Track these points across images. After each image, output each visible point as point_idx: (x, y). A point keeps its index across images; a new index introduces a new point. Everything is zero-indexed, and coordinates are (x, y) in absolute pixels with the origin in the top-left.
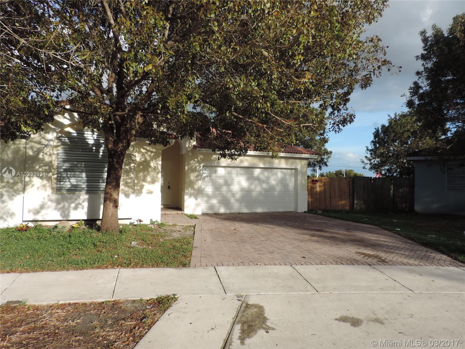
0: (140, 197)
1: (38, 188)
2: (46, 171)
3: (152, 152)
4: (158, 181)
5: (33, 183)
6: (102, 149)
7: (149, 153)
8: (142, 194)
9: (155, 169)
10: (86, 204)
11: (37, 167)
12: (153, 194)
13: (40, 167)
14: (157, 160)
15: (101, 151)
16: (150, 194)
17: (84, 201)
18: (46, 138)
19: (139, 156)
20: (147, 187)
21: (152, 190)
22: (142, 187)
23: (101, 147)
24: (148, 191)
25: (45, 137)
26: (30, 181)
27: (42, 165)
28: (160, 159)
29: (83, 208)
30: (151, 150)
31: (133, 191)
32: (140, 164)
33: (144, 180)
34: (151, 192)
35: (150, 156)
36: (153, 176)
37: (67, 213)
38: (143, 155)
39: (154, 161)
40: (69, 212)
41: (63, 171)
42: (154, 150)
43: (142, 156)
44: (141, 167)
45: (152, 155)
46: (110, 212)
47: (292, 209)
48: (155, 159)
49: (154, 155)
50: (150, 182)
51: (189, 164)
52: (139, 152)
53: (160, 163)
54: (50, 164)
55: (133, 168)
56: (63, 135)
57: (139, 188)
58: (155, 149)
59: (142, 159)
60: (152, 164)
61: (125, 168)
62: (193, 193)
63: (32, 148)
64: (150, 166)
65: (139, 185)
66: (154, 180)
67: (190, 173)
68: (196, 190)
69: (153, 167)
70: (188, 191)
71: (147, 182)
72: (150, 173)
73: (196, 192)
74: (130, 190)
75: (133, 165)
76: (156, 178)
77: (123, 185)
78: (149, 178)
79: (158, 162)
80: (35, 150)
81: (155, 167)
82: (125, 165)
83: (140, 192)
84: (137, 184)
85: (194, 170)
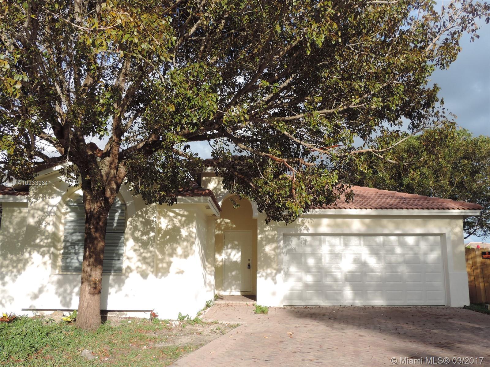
0: (167, 277)
1: (38, 266)
2: (48, 246)
3: (182, 216)
6: (117, 214)
7: (179, 217)
8: (169, 274)
9: (188, 239)
11: (38, 241)
12: (184, 274)
13: (41, 240)
14: (190, 226)
15: (116, 218)
16: (180, 274)
18: (49, 204)
19: (166, 221)
20: (177, 262)
21: (183, 268)
22: (169, 264)
23: (117, 211)
24: (178, 271)
25: (48, 202)
26: (30, 258)
27: (43, 237)
28: (195, 224)
30: (181, 213)
31: (152, 270)
32: (167, 232)
33: (172, 254)
34: (181, 272)
35: (180, 221)
36: (186, 247)
37: (68, 299)
38: (171, 220)
39: (185, 228)
40: (71, 299)
41: (70, 245)
42: (186, 213)
43: (169, 221)
44: (168, 237)
45: (184, 219)
46: (85, 301)
47: (441, 302)
48: (188, 224)
49: (185, 220)
50: (181, 256)
51: (263, 232)
52: (165, 216)
53: (194, 230)
54: (54, 236)
55: (152, 238)
56: (72, 200)
57: (165, 265)
58: (187, 211)
59: (170, 227)
60: (184, 232)
61: (141, 239)
62: (271, 273)
63: (33, 216)
64: (180, 236)
65: (164, 261)
66: (186, 253)
67: (266, 245)
68: (275, 269)
69: (184, 236)
70: (261, 270)
71: (177, 256)
72: (181, 243)
73: (274, 272)
74: (149, 268)
75: (152, 234)
76: (189, 251)
77: (139, 260)
78: (179, 251)
79: (191, 229)
80: (36, 219)
81: (186, 236)
82: (142, 235)
83: (166, 271)
84: (162, 261)
85: (270, 241)
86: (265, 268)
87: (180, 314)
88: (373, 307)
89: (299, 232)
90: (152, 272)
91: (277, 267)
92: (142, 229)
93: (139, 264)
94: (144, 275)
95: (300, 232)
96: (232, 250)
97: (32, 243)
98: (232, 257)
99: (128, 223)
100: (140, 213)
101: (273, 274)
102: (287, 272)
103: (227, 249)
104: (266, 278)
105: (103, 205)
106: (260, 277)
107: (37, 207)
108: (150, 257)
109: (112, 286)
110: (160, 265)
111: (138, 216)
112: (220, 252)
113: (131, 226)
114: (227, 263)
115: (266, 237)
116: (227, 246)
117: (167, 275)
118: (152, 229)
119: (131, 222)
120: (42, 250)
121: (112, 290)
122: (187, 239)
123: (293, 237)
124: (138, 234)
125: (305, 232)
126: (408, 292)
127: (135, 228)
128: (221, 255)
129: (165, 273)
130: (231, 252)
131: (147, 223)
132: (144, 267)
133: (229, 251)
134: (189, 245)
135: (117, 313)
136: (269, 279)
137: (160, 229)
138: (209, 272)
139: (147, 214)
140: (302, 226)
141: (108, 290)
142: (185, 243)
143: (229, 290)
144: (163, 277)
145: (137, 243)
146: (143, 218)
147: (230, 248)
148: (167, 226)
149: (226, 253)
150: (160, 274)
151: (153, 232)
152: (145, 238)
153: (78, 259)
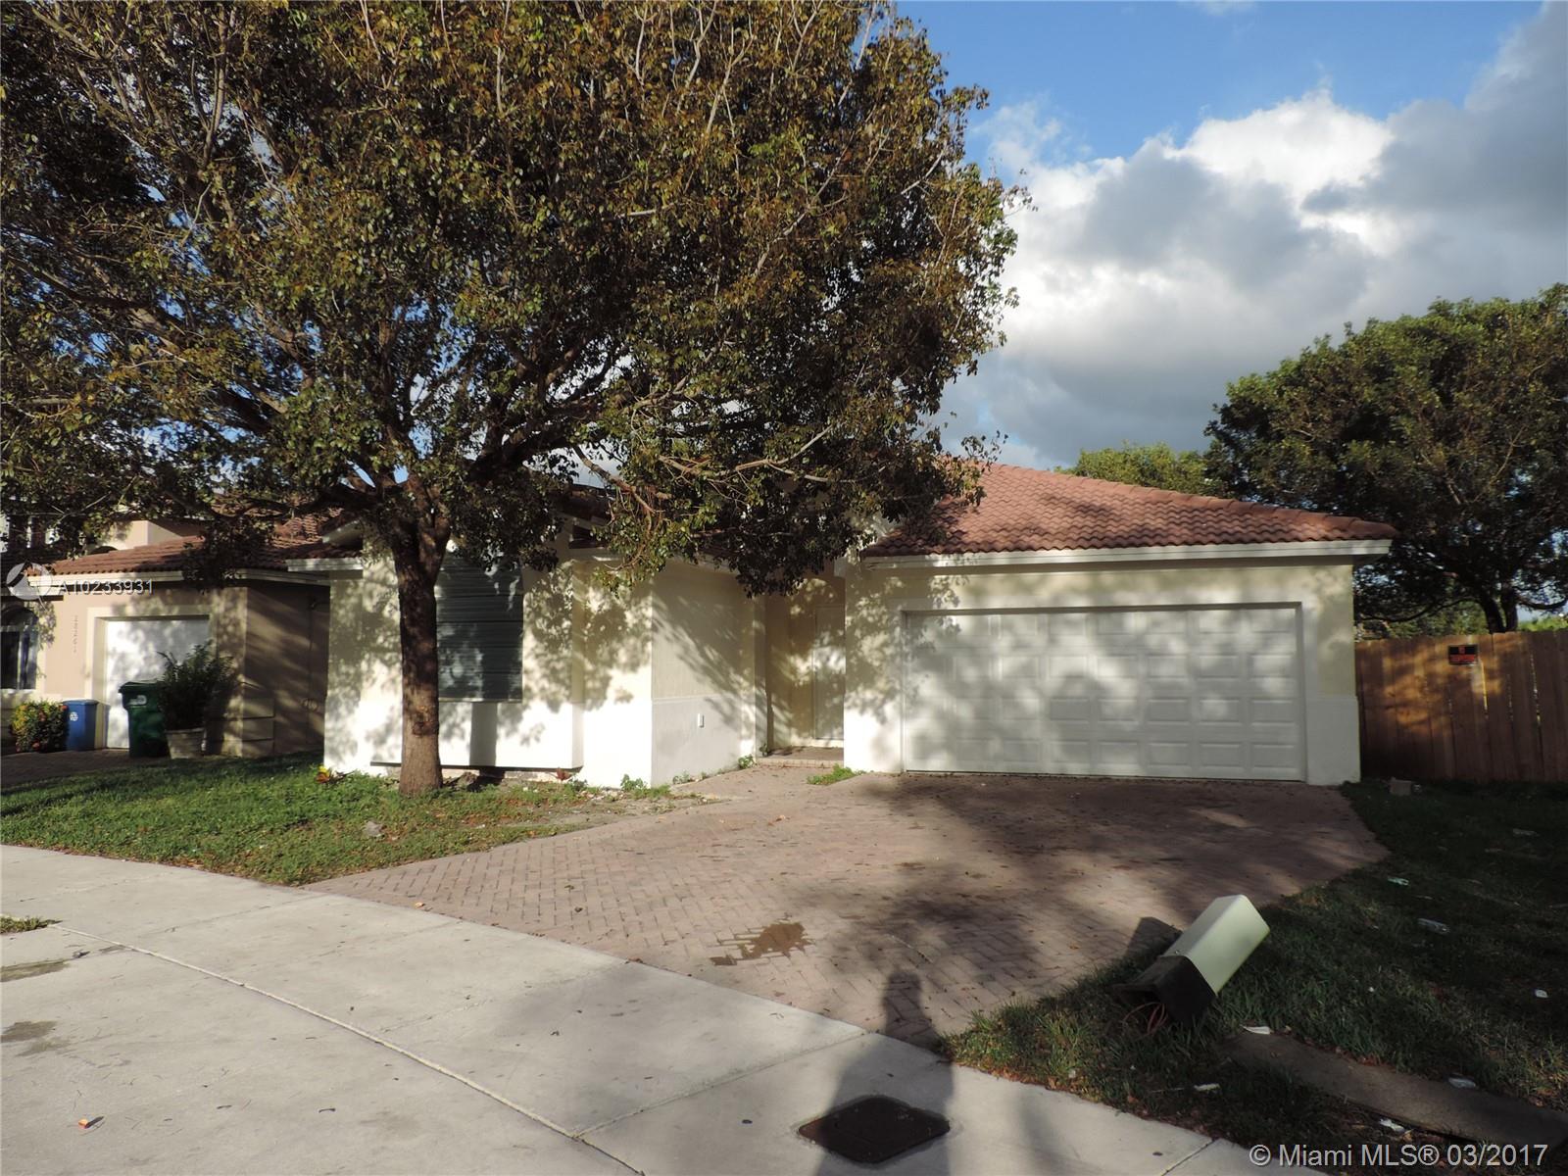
0: (601, 709)
1: (383, 686)
3: (627, 584)
4: (646, 663)
5: (374, 676)
6: (512, 586)
8: (605, 704)
10: (467, 726)
11: (380, 640)
12: (632, 701)
14: (642, 604)
16: (626, 703)
17: (463, 720)
19: (599, 596)
20: (619, 679)
21: (630, 690)
22: (606, 681)
24: (621, 695)
26: (370, 671)
28: (650, 599)
29: (463, 737)
31: (567, 693)
32: (601, 618)
33: (611, 662)
34: (626, 698)
36: (635, 649)
38: (607, 594)
39: (633, 609)
43: (604, 597)
44: (602, 628)
45: (629, 591)
48: (637, 602)
49: (633, 592)
50: (625, 665)
52: (596, 586)
53: (649, 612)
55: (566, 632)
57: (598, 684)
59: (605, 607)
60: (630, 618)
61: (548, 634)
62: (873, 701)
63: (371, 596)
64: (625, 625)
65: (597, 676)
66: (635, 660)
67: (863, 636)
68: (881, 692)
69: (630, 625)
70: (853, 694)
71: (618, 666)
72: (625, 641)
73: (881, 696)
74: (563, 690)
75: (566, 624)
76: (640, 656)
77: (544, 676)
78: (623, 656)
79: (644, 610)
80: (376, 600)
81: (635, 625)
82: (549, 627)
83: (600, 696)
84: (593, 675)
85: (872, 629)
86: (860, 689)
87: (627, 777)
88: (1106, 779)
89: (935, 607)
90: (568, 698)
91: (887, 687)
92: (548, 614)
93: (545, 683)
94: (554, 705)
95: (939, 606)
96: (832, 650)
97: (372, 645)
98: (832, 663)
99: (525, 603)
100: (544, 583)
101: (878, 702)
102: (914, 696)
103: (822, 645)
104: (862, 712)
105: (417, 578)
106: (849, 708)
107: (375, 577)
108: (563, 669)
109: (502, 724)
110: (590, 684)
111: (541, 588)
112: (804, 653)
113: (528, 609)
114: (821, 677)
115: (864, 620)
116: (822, 640)
117: (601, 705)
118: (566, 614)
119: (530, 602)
120: (387, 656)
121: (501, 731)
122: (637, 632)
123: (928, 619)
124: (541, 624)
125: (951, 607)
126: (1205, 745)
127: (538, 612)
128: (805, 660)
129: (598, 698)
130: (831, 654)
131: (557, 601)
132: (554, 687)
133: (827, 650)
134: (639, 644)
135: (520, 773)
136: (869, 712)
137: (588, 612)
138: (744, 698)
139: (556, 585)
140: (943, 591)
141: (495, 730)
142: (632, 641)
143: (827, 737)
144: (594, 710)
145: (541, 641)
146: (549, 591)
147: (829, 644)
148: (600, 607)
149: (820, 655)
150: (589, 702)
151: (568, 619)
152: (553, 631)
153: (451, 673)
